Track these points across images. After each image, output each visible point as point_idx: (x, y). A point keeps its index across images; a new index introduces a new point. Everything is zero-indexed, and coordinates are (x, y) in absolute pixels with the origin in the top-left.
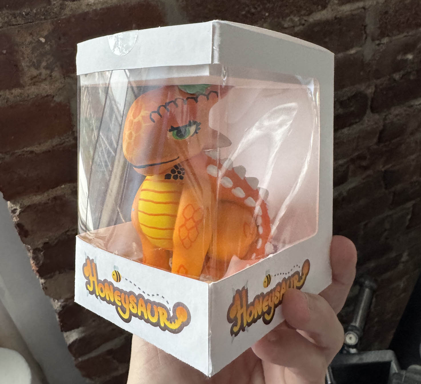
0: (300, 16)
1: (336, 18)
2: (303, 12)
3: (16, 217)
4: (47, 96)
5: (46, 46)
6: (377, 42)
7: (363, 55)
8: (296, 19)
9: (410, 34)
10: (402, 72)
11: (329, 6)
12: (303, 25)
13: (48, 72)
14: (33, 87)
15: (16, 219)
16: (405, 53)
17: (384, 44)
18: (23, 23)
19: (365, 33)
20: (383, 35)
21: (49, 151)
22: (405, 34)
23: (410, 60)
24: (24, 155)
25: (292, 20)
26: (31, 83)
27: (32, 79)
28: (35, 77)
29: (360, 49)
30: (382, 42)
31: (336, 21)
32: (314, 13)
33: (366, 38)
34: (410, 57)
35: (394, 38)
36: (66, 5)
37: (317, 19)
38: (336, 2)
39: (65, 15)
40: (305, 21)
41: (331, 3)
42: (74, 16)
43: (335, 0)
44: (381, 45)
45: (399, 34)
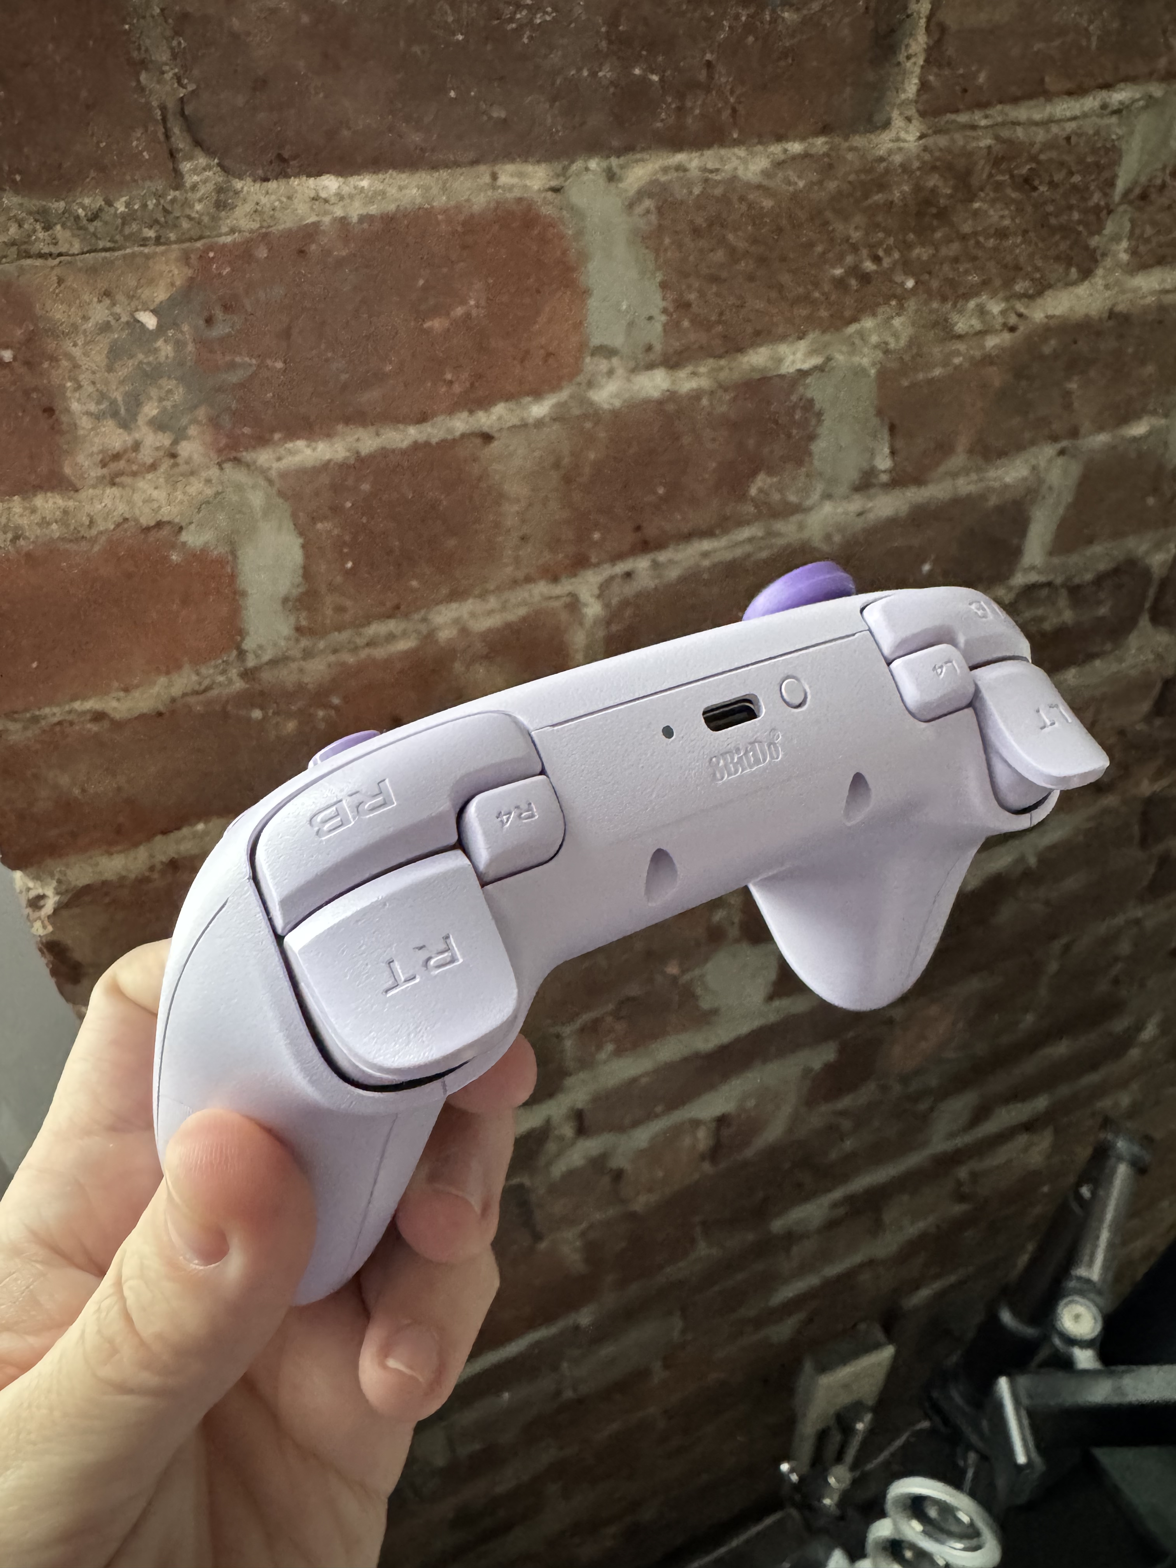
0: (1007, 299)
1: (1112, 314)
2: (1020, 287)
3: (43, 922)
4: (159, 525)
5: (160, 343)
7: (1165, 445)
8: (995, 307)
11: (1100, 272)
12: (1012, 329)
13: (165, 440)
14: (108, 491)
15: (44, 927)
18: (76, 248)
21: (160, 714)
24: (71, 723)
25: (982, 311)
26: (104, 477)
27: (104, 464)
28: (117, 457)
29: (1163, 422)
31: (1111, 323)
32: (1049, 293)
36: (237, 193)
37: (1058, 312)
38: (1124, 257)
39: (232, 231)
40: (1020, 315)
41: (1108, 262)
42: (264, 237)
43: (1122, 252)
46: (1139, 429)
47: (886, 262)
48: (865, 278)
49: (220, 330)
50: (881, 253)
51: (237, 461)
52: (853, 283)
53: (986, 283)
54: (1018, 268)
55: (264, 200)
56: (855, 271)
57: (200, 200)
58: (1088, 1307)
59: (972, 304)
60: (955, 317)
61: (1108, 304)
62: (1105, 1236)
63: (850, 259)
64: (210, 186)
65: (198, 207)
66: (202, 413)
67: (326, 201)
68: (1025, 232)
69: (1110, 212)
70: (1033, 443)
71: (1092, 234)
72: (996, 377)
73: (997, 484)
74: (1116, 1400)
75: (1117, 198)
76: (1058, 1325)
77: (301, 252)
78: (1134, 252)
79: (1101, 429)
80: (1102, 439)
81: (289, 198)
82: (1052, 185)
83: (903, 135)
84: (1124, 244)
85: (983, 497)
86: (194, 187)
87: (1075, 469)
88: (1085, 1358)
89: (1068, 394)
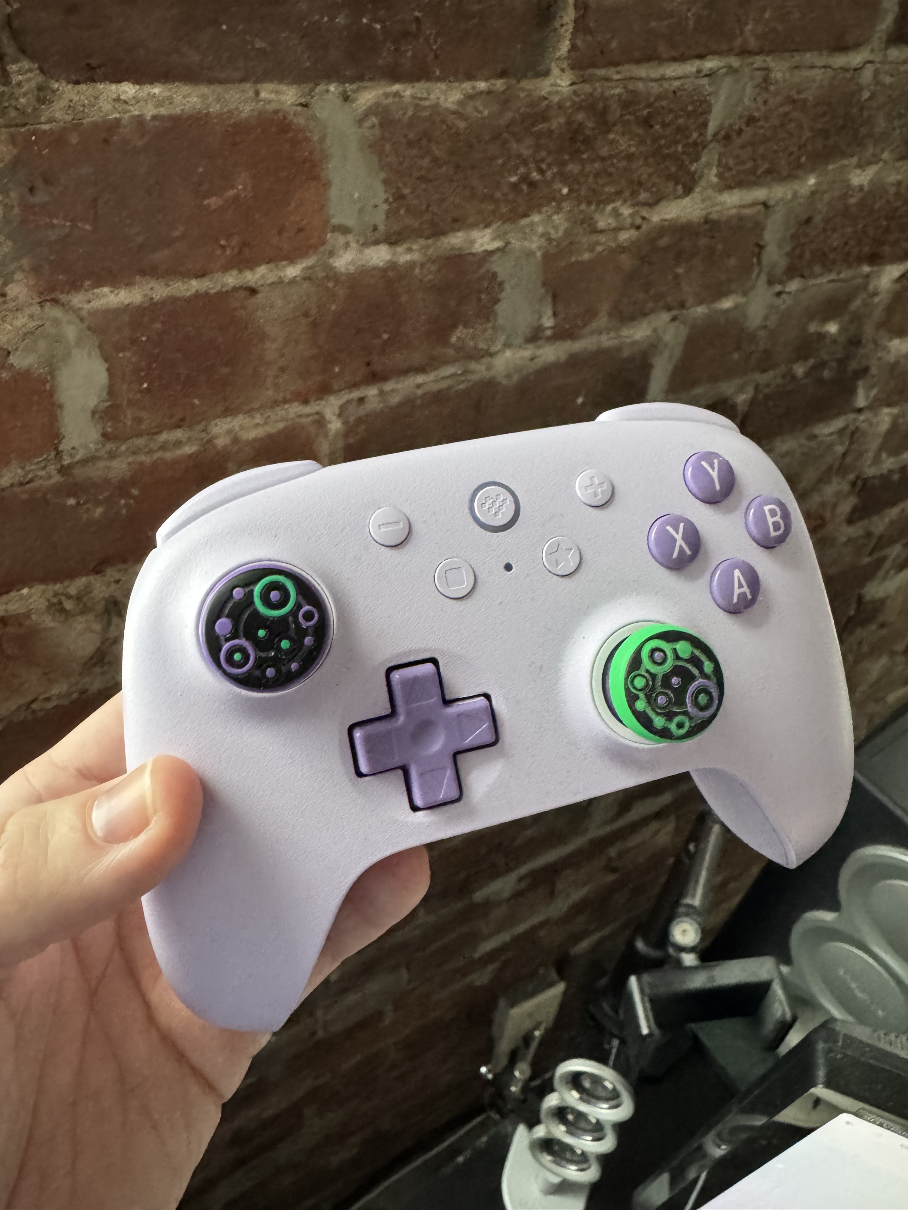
0: (634, 205)
1: (707, 221)
2: (643, 196)
6: (778, 288)
7: (745, 316)
8: (626, 211)
9: (842, 276)
10: (811, 362)
11: (698, 190)
12: (638, 228)
16: (826, 319)
17: (790, 293)
19: (759, 262)
20: (792, 272)
22: (833, 276)
23: (831, 335)
25: (616, 213)
29: (740, 299)
30: (787, 290)
31: (707, 227)
32: (663, 203)
33: (758, 275)
34: (832, 328)
35: (812, 282)
36: (54, 91)
37: (668, 217)
38: (715, 180)
39: (50, 121)
40: (644, 218)
41: (703, 183)
42: (76, 126)
43: (712, 176)
44: (784, 296)
45: (821, 275)
46: (727, 304)
47: (549, 174)
48: (532, 184)
49: (41, 197)
50: (544, 166)
51: (55, 301)
52: (525, 187)
53: (619, 193)
54: (640, 184)
55: (76, 98)
56: (525, 179)
57: (25, 95)
58: (691, 924)
59: (609, 208)
60: (597, 216)
61: (704, 213)
62: (703, 875)
63: (522, 170)
64: (33, 84)
65: (22, 100)
66: (25, 262)
67: (125, 102)
68: (646, 158)
69: (704, 147)
70: (653, 311)
71: (691, 162)
72: (626, 261)
73: (628, 340)
74: (709, 985)
75: (709, 138)
76: (671, 939)
77: (106, 141)
78: (720, 175)
79: (701, 303)
80: (701, 310)
81: (96, 98)
82: (664, 125)
83: (559, 81)
84: (714, 171)
85: (618, 349)
86: (19, 84)
87: (684, 332)
88: (689, 959)
89: (676, 277)
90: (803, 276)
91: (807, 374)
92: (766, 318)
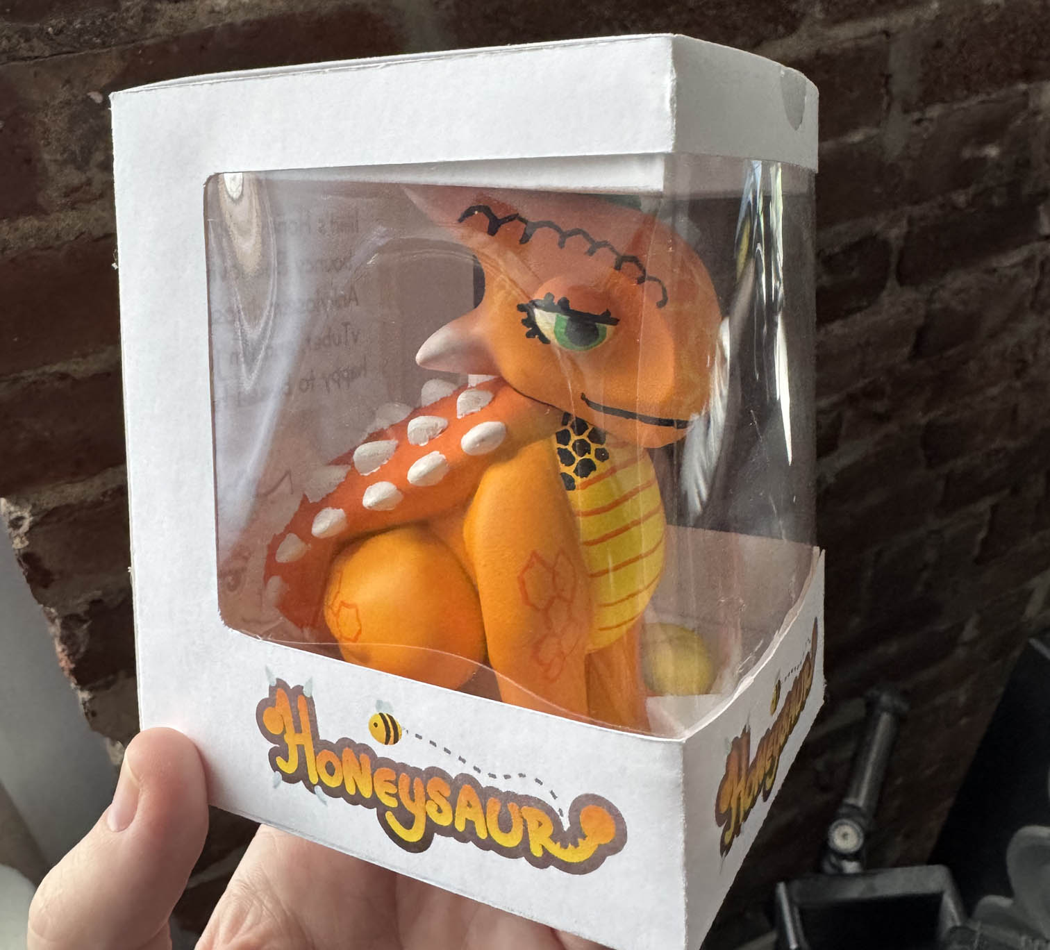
1: (819, 55)
3: (21, 538)
4: (106, 236)
5: (105, 112)
6: (916, 115)
7: (881, 147)
9: (994, 96)
10: (972, 190)
14: (70, 213)
15: (22, 542)
16: (982, 143)
17: (931, 120)
18: (47, 53)
19: (888, 92)
20: (928, 98)
21: (108, 374)
23: (993, 159)
24: (44, 382)
26: (66, 204)
27: (66, 195)
28: (76, 189)
29: (874, 131)
30: (928, 116)
31: (819, 62)
33: (889, 105)
34: (992, 151)
35: (955, 107)
36: (157, 11)
38: (820, 16)
39: (153, 36)
41: (808, 20)
42: (177, 39)
43: (817, 12)
44: (925, 124)
45: (967, 97)
46: (857, 136)
55: (176, 15)
58: (853, 828)
61: (814, 49)
62: (868, 774)
64: (139, 8)
74: (867, 895)
76: (831, 845)
77: (202, 47)
78: (827, 12)
80: (827, 146)
81: (194, 13)
86: (128, 10)
88: (851, 867)
90: (943, 101)
91: (970, 204)
92: (907, 147)
